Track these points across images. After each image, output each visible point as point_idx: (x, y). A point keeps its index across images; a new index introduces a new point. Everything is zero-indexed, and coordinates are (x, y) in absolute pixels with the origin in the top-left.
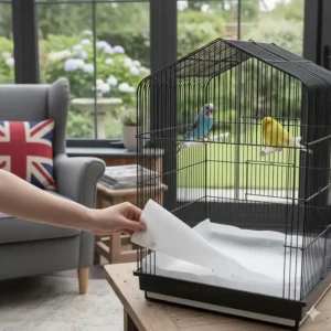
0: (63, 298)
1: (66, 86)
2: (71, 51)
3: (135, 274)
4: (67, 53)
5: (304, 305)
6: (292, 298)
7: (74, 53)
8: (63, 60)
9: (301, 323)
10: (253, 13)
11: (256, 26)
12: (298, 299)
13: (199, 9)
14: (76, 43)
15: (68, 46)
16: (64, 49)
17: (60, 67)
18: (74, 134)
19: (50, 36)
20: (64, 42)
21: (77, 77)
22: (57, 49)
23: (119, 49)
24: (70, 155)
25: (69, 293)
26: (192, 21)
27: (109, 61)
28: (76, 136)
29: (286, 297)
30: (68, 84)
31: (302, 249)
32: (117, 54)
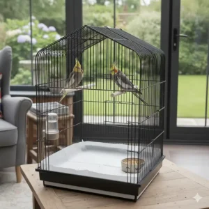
0: (6, 185)
1: (9, 52)
2: (22, 30)
3: (37, 170)
4: (19, 31)
5: (140, 186)
6: (132, 182)
7: (24, 31)
8: (17, 36)
9: (138, 197)
10: (136, 7)
11: (138, 15)
12: (136, 182)
13: (103, 4)
14: (25, 25)
15: (19, 27)
16: (17, 28)
17: (14, 40)
18: (24, 82)
19: (9, 20)
20: (17, 24)
21: (25, 47)
22: (13, 29)
23: (52, 28)
24: (12, 96)
25: (10, 182)
26: (98, 11)
27: (46, 36)
28: (25, 84)
29: (129, 182)
30: (11, 50)
31: (138, 153)
32: (51, 32)
